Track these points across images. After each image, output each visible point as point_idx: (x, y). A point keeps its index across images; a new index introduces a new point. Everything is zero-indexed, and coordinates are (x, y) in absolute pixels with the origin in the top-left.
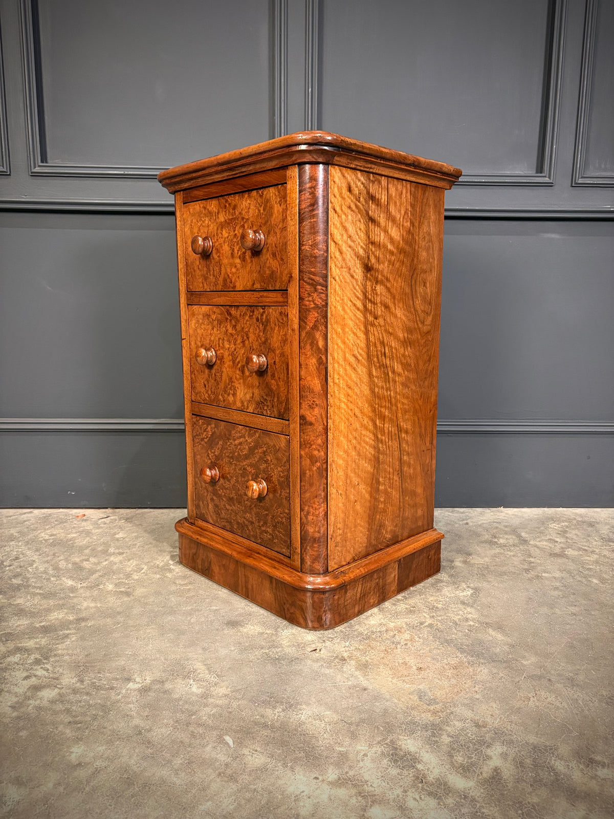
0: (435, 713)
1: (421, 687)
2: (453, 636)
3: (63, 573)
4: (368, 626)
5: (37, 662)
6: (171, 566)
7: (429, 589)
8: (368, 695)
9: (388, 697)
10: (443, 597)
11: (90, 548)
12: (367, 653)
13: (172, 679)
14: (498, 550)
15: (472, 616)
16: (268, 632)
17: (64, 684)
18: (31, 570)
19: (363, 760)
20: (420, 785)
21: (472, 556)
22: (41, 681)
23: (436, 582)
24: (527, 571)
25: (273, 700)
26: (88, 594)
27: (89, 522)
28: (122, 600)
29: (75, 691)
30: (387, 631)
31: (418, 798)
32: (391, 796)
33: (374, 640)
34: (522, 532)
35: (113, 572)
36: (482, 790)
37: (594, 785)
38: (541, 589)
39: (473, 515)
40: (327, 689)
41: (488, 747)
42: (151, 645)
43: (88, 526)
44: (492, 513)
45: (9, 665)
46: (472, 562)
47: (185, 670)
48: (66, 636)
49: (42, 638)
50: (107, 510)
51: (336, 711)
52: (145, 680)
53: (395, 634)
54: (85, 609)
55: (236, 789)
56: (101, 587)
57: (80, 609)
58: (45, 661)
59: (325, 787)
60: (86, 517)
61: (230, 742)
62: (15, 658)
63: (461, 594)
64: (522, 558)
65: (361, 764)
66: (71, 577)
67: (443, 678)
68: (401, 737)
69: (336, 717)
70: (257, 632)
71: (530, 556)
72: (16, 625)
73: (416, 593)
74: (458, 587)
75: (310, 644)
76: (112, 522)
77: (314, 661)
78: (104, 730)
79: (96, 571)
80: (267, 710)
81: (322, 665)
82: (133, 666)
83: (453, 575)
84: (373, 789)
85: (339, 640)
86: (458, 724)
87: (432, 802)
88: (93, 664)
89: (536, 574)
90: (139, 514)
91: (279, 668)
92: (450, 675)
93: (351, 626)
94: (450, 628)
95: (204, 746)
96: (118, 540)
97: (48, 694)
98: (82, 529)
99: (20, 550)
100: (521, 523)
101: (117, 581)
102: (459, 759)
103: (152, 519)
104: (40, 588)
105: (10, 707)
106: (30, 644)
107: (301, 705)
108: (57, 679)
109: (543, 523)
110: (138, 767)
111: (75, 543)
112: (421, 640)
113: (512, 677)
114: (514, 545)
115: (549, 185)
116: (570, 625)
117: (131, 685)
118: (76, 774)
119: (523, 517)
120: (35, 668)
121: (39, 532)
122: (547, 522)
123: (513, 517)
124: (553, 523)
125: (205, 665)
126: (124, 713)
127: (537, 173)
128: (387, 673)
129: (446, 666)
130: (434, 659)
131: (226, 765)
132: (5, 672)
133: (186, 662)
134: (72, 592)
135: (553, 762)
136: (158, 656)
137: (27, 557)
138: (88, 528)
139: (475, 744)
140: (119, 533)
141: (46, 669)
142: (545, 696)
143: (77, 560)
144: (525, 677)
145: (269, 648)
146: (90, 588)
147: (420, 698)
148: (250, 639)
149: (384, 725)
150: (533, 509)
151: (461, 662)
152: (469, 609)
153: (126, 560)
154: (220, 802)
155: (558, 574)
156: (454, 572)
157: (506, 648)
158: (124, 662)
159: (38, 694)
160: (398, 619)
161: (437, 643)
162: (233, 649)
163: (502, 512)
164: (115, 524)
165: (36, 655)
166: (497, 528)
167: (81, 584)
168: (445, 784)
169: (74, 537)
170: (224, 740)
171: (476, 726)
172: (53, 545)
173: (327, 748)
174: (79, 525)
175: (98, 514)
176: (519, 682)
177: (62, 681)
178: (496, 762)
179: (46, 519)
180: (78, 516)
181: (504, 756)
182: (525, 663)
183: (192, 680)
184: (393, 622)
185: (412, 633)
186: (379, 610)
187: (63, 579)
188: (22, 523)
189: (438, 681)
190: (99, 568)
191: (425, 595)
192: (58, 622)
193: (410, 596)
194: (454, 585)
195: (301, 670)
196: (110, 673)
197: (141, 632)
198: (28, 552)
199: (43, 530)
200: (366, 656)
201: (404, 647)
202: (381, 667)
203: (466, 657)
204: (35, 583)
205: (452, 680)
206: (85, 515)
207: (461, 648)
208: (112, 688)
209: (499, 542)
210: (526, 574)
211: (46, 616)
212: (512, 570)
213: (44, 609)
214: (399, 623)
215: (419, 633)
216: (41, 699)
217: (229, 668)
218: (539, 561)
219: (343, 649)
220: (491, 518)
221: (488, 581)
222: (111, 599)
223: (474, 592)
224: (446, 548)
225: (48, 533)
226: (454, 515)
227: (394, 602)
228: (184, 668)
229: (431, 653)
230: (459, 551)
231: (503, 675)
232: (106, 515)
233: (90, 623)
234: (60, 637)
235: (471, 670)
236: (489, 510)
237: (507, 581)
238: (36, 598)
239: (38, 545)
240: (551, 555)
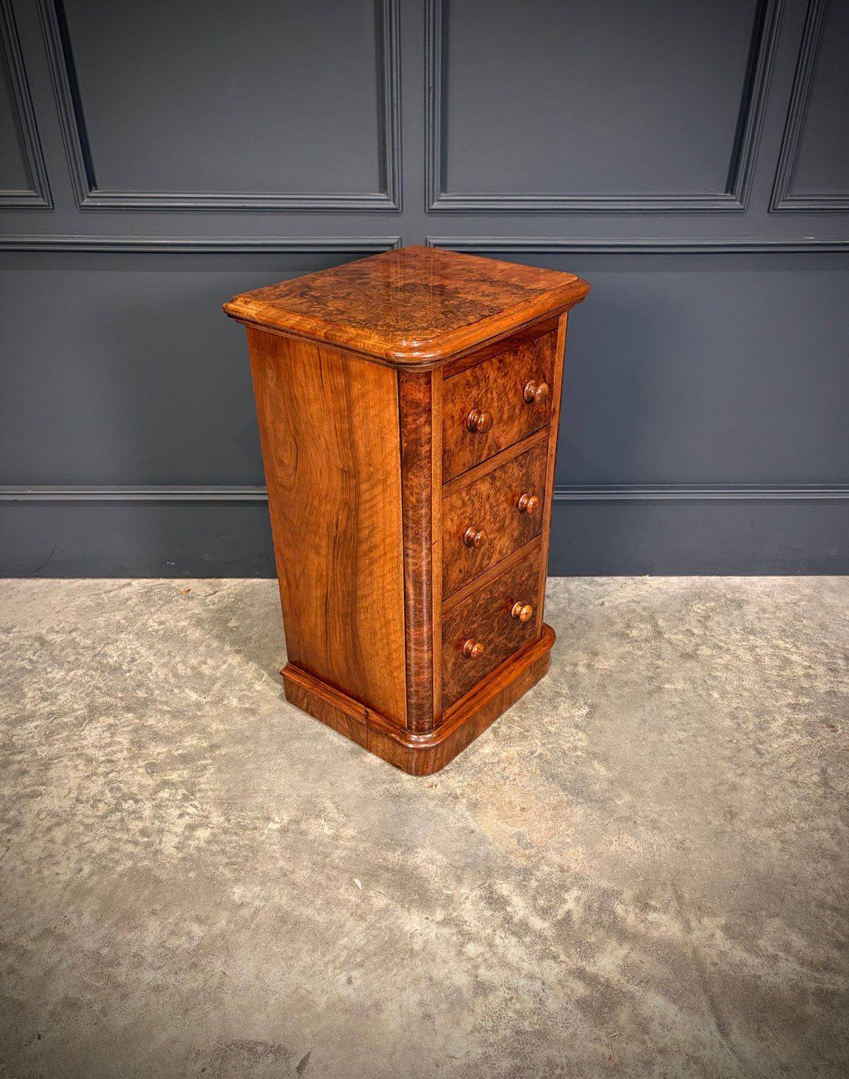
0: (528, 857)
1: (521, 830)
2: (559, 769)
3: (184, 682)
4: (481, 756)
5: (185, 798)
7: (546, 707)
8: (475, 838)
9: (491, 840)
10: (558, 718)
12: (478, 790)
13: (306, 818)
14: (627, 648)
15: (581, 743)
17: (214, 823)
18: (151, 678)
19: (465, 903)
20: (507, 925)
21: (598, 657)
22: (193, 819)
23: (555, 696)
24: (651, 679)
25: (393, 843)
26: (214, 712)
27: (196, 601)
28: (249, 721)
29: (225, 831)
30: (499, 762)
31: (503, 936)
32: (483, 934)
33: (486, 773)
34: (660, 618)
35: (234, 680)
36: (554, 931)
37: (642, 928)
38: (658, 707)
39: (612, 588)
40: (440, 831)
41: (567, 890)
42: (283, 779)
43: (194, 607)
44: (634, 585)
45: (161, 801)
46: (597, 666)
47: (317, 809)
48: (204, 767)
49: (184, 769)
50: (211, 580)
51: (446, 855)
52: (283, 819)
53: (506, 767)
54: (216, 733)
55: (365, 927)
56: (226, 702)
57: (211, 734)
58: (192, 797)
59: (434, 926)
60: (191, 591)
61: (360, 885)
62: (165, 794)
64: (650, 660)
65: (463, 906)
66: (193, 688)
67: (542, 820)
68: (498, 881)
69: (445, 861)
71: (659, 657)
72: (156, 753)
73: (533, 712)
74: (575, 703)
76: (222, 601)
77: (429, 799)
78: (257, 871)
79: (218, 679)
80: (389, 853)
81: (437, 803)
82: (270, 804)
83: (573, 685)
84: (470, 928)
85: (453, 774)
86: (546, 869)
87: (514, 940)
88: (235, 801)
89: (658, 685)
90: (248, 587)
91: (399, 807)
92: (548, 817)
93: (466, 757)
94: (558, 759)
95: (338, 888)
96: (231, 630)
97: (203, 834)
98: (190, 612)
99: (133, 647)
100: (662, 603)
101: (241, 694)
102: (541, 902)
103: (264, 595)
105: (174, 847)
106: (174, 776)
107: (417, 848)
108: (207, 817)
109: (687, 604)
110: (288, 907)
111: (187, 636)
112: (529, 774)
113: (603, 819)
114: (646, 640)
116: (672, 755)
117: (271, 825)
118: (241, 913)
119: (667, 593)
120: (185, 804)
121: (146, 617)
122: (692, 601)
123: (656, 592)
124: (698, 603)
125: (333, 803)
126: (269, 854)
128: (493, 814)
129: (546, 806)
130: (537, 798)
131: (357, 905)
132: (160, 809)
133: (317, 800)
134: (199, 710)
135: (615, 905)
136: (291, 792)
137: (143, 658)
139: (556, 889)
140: (230, 618)
141: (195, 806)
142: (626, 840)
143: (194, 662)
144: (614, 819)
145: (390, 783)
146: (215, 704)
147: (519, 841)
148: (373, 771)
149: (485, 869)
150: (683, 578)
151: (562, 802)
152: (581, 735)
153: (244, 662)
154: (354, 938)
155: (680, 685)
156: (576, 680)
157: (605, 785)
158: (262, 799)
159: (194, 833)
160: (511, 747)
161: (543, 778)
162: (357, 783)
163: (645, 584)
164: (224, 605)
165: (183, 789)
166: (634, 611)
167: (205, 698)
168: (527, 924)
169: (184, 626)
170: (354, 882)
171: (561, 871)
172: (165, 638)
173: (437, 892)
174: (187, 606)
175: (203, 588)
176: (607, 824)
177: (212, 820)
178: (570, 905)
180: (182, 592)
181: (578, 899)
182: (618, 802)
183: (323, 821)
184: (505, 752)
185: (521, 766)
186: (494, 734)
187: (186, 690)
188: (125, 603)
189: (537, 823)
190: (218, 675)
191: (541, 714)
192: (193, 749)
193: (526, 715)
194: (571, 701)
195: (418, 809)
196: (251, 811)
197: (272, 763)
198: (142, 651)
199: (149, 615)
200: (476, 794)
201: (512, 783)
202: (489, 806)
203: (566, 795)
204: (160, 696)
205: (550, 822)
206: (189, 590)
207: (564, 785)
208: (256, 828)
209: (631, 635)
210: (647, 685)
211: (180, 742)
212: (635, 678)
213: (177, 732)
214: (511, 752)
215: (528, 765)
216: (198, 839)
217: (355, 807)
218: (666, 665)
219: (457, 785)
220: (631, 595)
221: (607, 696)
222: (238, 719)
223: (590, 711)
224: (573, 643)
225: (157, 620)
226: (592, 589)
227: (509, 724)
228: (315, 807)
229: (535, 790)
230: (585, 649)
231: (595, 817)
232: (212, 589)
233: (224, 751)
234: (199, 769)
235: (568, 811)
236: (632, 581)
237: (626, 695)
238: (166, 717)
239: (150, 639)
240: (681, 656)
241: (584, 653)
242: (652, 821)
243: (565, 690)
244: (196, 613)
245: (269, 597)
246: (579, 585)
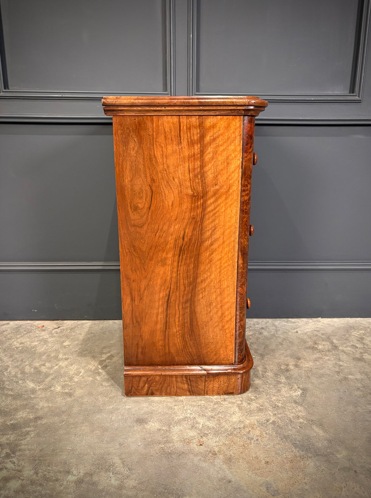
1: (268, 479)
2: (290, 432)
3: (27, 377)
4: (231, 423)
5: (8, 456)
6: (100, 370)
7: (272, 390)
8: (232, 487)
9: (245, 488)
10: (282, 397)
11: (46, 355)
12: (231, 448)
13: (98, 472)
14: (318, 355)
15: (302, 413)
16: (164, 428)
17: (25, 476)
18: (6, 374)
21: (301, 360)
22: (9, 473)
23: (277, 383)
24: (338, 373)
26: (43, 395)
27: (47, 332)
28: (66, 401)
29: (32, 483)
30: (244, 427)
33: (236, 435)
34: (334, 339)
35: (61, 375)
38: (348, 390)
39: (301, 324)
42: (84, 441)
43: (45, 335)
44: (313, 323)
46: (301, 365)
47: (107, 464)
48: (27, 433)
49: (12, 434)
50: (58, 321)
52: (80, 473)
53: (250, 431)
54: (41, 409)
56: (53, 389)
57: (37, 409)
58: (12, 455)
60: (44, 327)
63: (294, 394)
64: (334, 362)
66: (33, 381)
67: (283, 471)
70: (156, 428)
71: (340, 360)
73: (264, 393)
74: (292, 387)
75: (192, 440)
76: (62, 332)
79: (50, 375)
81: (200, 459)
82: (71, 460)
83: (288, 377)
85: (211, 436)
88: (45, 459)
89: (344, 376)
90: (79, 325)
91: (171, 462)
92: (288, 469)
94: (287, 425)
96: (65, 347)
97: (14, 485)
98: (41, 337)
100: (333, 331)
101: (63, 383)
104: (12, 390)
107: (186, 496)
108: (20, 471)
109: (348, 332)
111: (36, 350)
112: (268, 436)
113: (330, 470)
114: (329, 351)
115: (359, 102)
116: (368, 421)
117: (70, 478)
119: (334, 326)
120: (6, 461)
121: (13, 340)
122: (350, 330)
123: (327, 326)
124: (354, 331)
125: (121, 459)
127: (350, 93)
128: (245, 467)
129: (285, 460)
130: (276, 454)
133: (108, 457)
134: (33, 393)
136: (89, 451)
137: (4, 363)
138: (46, 337)
140: (66, 341)
141: (13, 462)
142: (353, 487)
143: (37, 365)
144: (339, 469)
145: (165, 443)
146: (45, 390)
147: (268, 489)
148: (152, 435)
150: (341, 319)
151: (296, 456)
152: (300, 408)
153: (70, 364)
155: (359, 376)
156: (289, 374)
158: (66, 457)
159: (7, 484)
160: (252, 416)
161: (279, 438)
162: (140, 444)
163: (320, 322)
164: (63, 334)
165: (7, 450)
166: (317, 335)
167: (39, 386)
169: (36, 345)
172: (21, 352)
174: (40, 335)
175: (52, 325)
176: (334, 474)
177: (24, 473)
179: (17, 330)
180: (39, 327)
182: (339, 456)
183: (111, 474)
184: (248, 420)
185: (261, 430)
186: (239, 408)
187: (27, 381)
188: (2, 333)
189: (280, 474)
190: (51, 372)
191: (270, 395)
192: (22, 420)
193: (260, 396)
194: (289, 386)
195: (186, 463)
196: (56, 466)
197: (78, 429)
198: (5, 359)
199: (15, 339)
200: (230, 451)
201: (256, 442)
202: (241, 461)
203: (298, 451)
204: (9, 385)
205: (290, 473)
206: (43, 326)
207: (295, 443)
208: (57, 480)
209: (318, 348)
210: (337, 376)
211: (14, 415)
212: (328, 372)
213: (14, 409)
214: (252, 420)
215: (266, 429)
216: (9, 489)
217: (137, 462)
218: (346, 365)
219: (215, 444)
220: (313, 327)
221: (312, 383)
222: (59, 400)
223: (303, 392)
224: (283, 353)
225: (19, 342)
226: (289, 324)
227: (249, 402)
228: (106, 462)
229: (274, 447)
230: (292, 356)
231: (323, 468)
232: (57, 326)
233: (44, 421)
234: (24, 434)
235: (302, 464)
236: (312, 320)
237: (324, 382)
238: (8, 399)
239: (11, 352)
240: (353, 359)
241: (291, 358)
242: (368, 470)
243: (283, 380)
244: (45, 338)
245: (91, 330)
246: (281, 323)
